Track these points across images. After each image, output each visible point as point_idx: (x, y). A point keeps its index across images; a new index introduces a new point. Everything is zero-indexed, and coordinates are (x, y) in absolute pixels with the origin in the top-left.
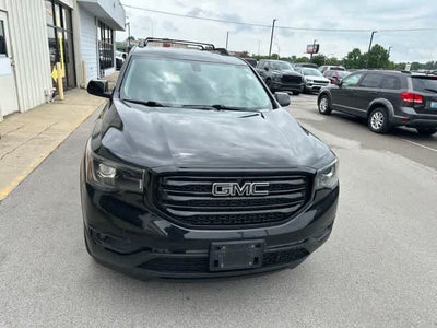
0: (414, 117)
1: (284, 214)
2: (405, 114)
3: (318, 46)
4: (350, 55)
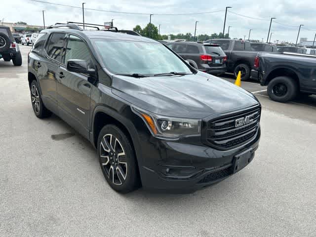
0: (209, 69)
1: (254, 132)
2: (204, 68)
4: (135, 29)
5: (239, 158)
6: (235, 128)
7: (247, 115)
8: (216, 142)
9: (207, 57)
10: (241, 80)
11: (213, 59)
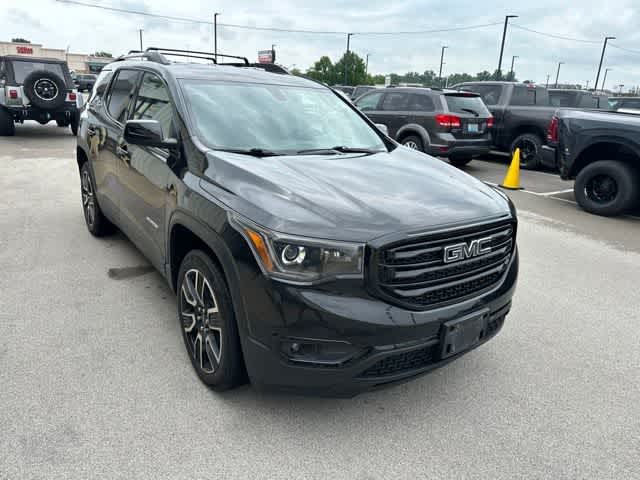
0: (452, 144)
1: (497, 273)
2: (443, 142)
3: (273, 52)
4: (318, 66)
5: (452, 328)
6: (443, 264)
7: (477, 237)
8: (398, 292)
9: (451, 119)
10: (521, 168)
11: (463, 122)
